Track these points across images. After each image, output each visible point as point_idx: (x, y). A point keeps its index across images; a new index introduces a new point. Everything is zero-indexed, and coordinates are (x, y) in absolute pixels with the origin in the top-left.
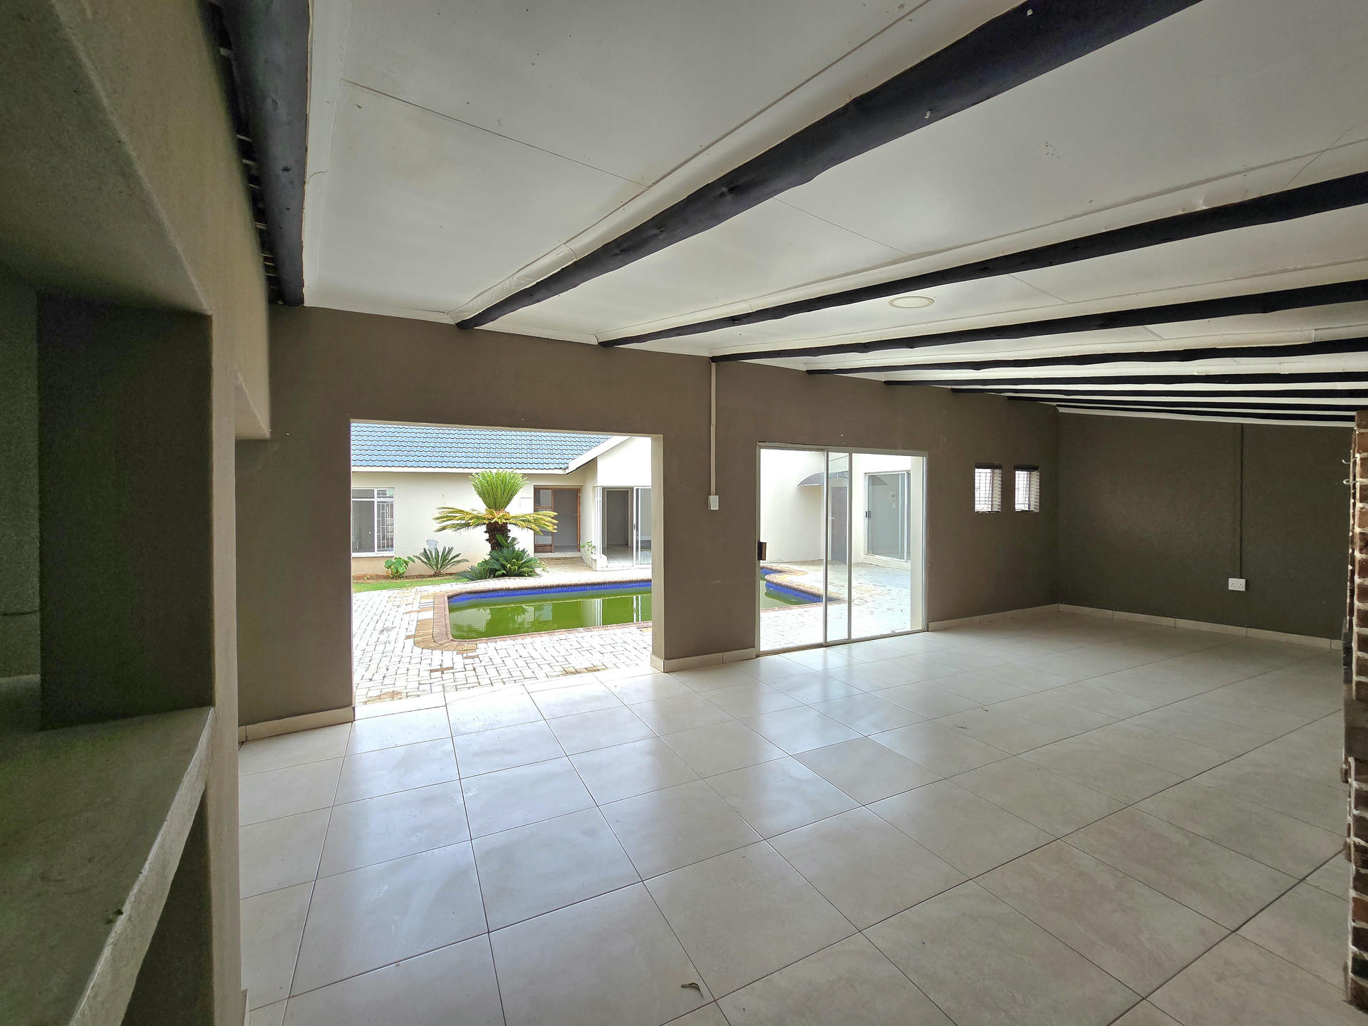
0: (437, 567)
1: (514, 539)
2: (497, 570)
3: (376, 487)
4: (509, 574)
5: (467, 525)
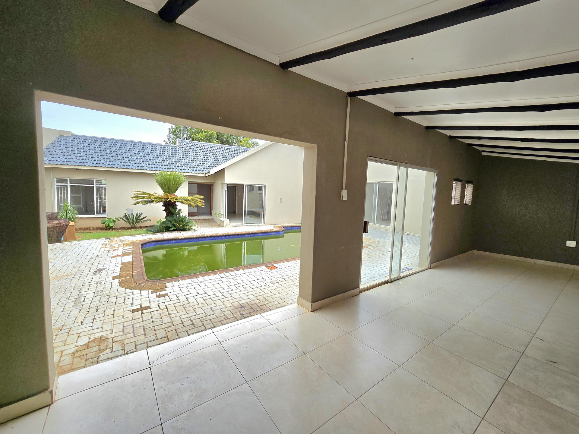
0: (133, 224)
1: (180, 210)
2: (170, 227)
3: (95, 178)
4: (178, 229)
5: (152, 202)
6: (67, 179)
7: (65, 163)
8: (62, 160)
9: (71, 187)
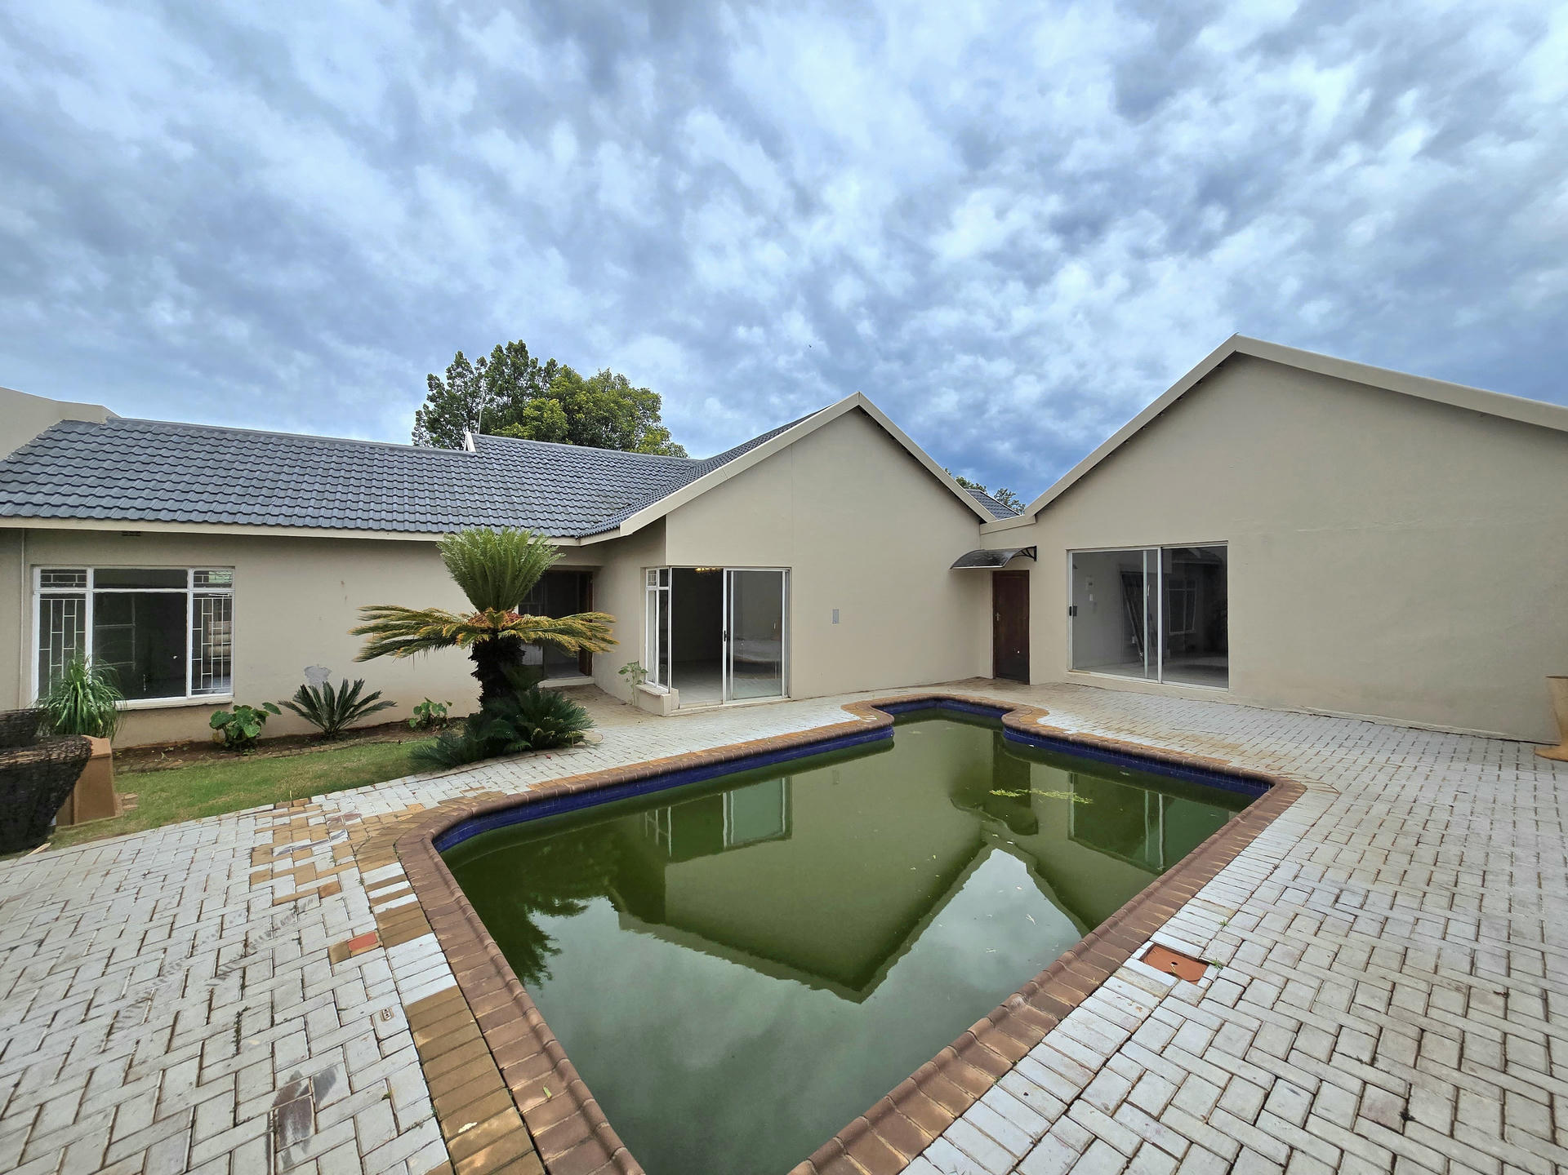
0: (330, 722)
2: (504, 738)
3: (190, 563)
6: (85, 571)
7: (81, 512)
8: (71, 501)
9: (97, 597)
